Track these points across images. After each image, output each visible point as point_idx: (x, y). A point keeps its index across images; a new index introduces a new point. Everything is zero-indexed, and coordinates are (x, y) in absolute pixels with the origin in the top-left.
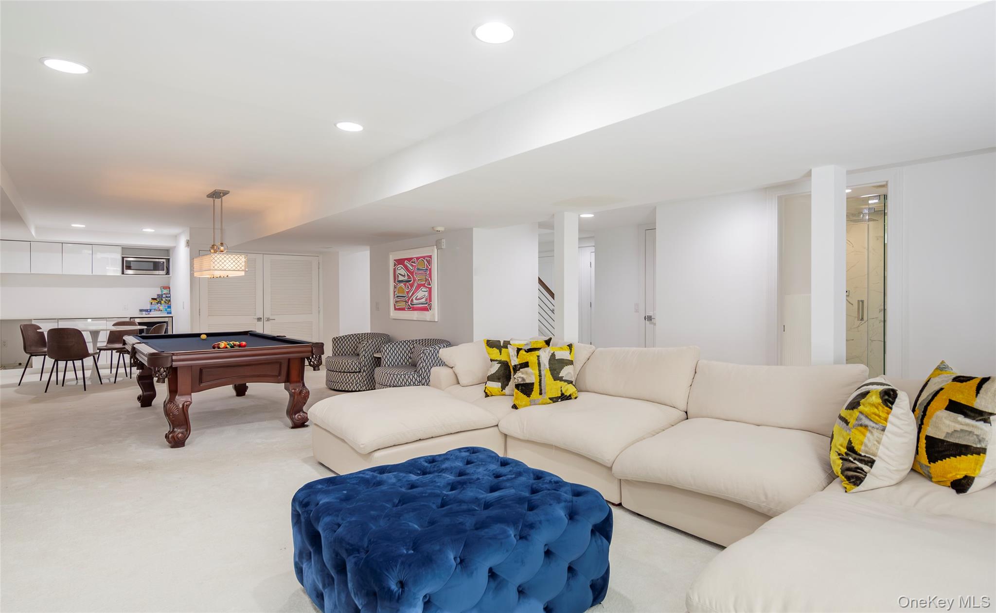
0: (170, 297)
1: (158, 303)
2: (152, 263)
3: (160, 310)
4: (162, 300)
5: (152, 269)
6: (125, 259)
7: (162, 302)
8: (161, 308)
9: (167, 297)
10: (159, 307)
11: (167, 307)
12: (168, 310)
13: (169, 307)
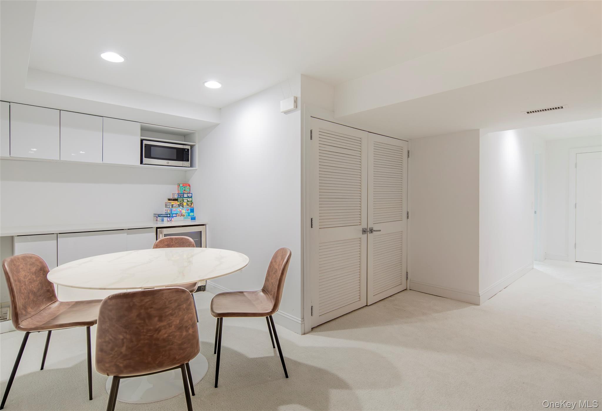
0: (191, 197)
1: (179, 206)
2: (175, 150)
3: (182, 215)
4: (183, 200)
5: (175, 158)
6: (145, 142)
7: (185, 204)
8: (184, 211)
9: (188, 197)
10: (181, 211)
11: (189, 211)
12: (191, 214)
13: (192, 211)
